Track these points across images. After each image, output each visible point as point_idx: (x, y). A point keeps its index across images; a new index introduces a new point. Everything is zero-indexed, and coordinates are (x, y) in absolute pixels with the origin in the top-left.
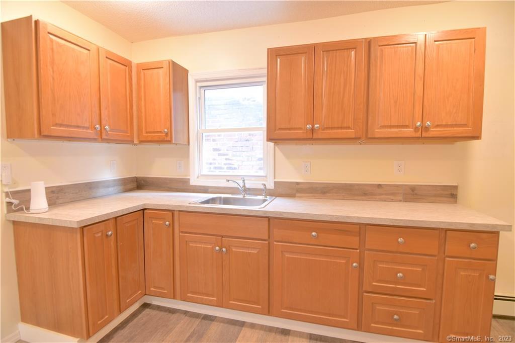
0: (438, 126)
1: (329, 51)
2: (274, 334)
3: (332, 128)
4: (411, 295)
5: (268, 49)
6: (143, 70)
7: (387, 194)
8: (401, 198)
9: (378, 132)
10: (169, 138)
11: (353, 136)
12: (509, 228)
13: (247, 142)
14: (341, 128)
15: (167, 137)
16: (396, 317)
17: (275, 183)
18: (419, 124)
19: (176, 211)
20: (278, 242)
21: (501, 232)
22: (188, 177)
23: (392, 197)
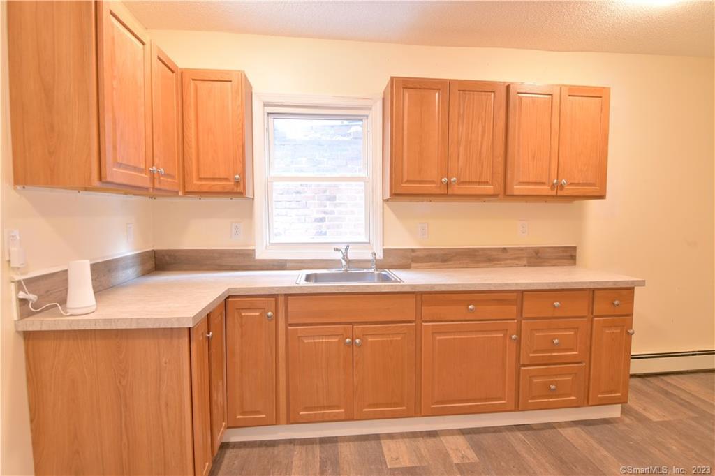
0: (571, 184)
1: (465, 91)
2: (421, 439)
3: (469, 183)
4: (565, 361)
5: (392, 78)
6: (193, 80)
7: (511, 259)
8: (525, 263)
9: (517, 189)
10: (240, 189)
11: (492, 193)
12: (642, 283)
13: (298, 195)
14: (479, 183)
15: (237, 187)
16: (553, 387)
17: (385, 251)
18: (555, 181)
19: (281, 295)
20: (426, 322)
21: (635, 288)
22: (253, 248)
23: (517, 262)
